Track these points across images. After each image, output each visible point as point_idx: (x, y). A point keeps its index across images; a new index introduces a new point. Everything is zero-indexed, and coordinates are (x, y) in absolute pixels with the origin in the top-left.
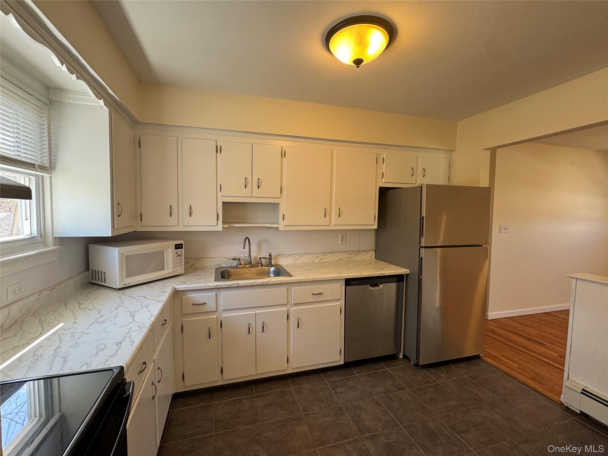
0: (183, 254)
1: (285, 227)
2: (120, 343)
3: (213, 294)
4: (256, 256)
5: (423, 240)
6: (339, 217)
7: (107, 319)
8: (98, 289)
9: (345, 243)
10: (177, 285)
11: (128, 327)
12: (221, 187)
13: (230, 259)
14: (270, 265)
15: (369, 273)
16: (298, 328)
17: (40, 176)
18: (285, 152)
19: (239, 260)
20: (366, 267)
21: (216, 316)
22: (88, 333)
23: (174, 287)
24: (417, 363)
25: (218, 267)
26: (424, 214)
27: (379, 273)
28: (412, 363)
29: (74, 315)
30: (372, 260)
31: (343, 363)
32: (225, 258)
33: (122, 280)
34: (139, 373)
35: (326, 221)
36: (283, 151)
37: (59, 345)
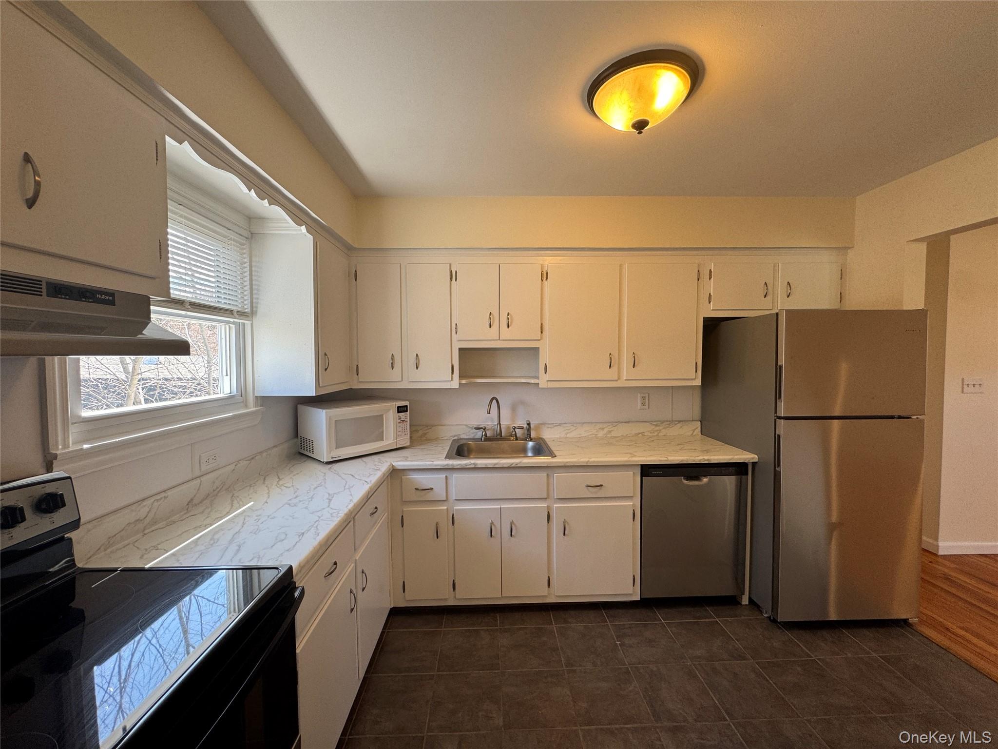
0: (408, 420)
1: (549, 383)
2: (303, 534)
3: (442, 476)
4: (509, 425)
5: (782, 405)
6: (634, 367)
7: (300, 501)
8: (305, 461)
9: (649, 408)
10: (397, 461)
11: (319, 514)
12: (456, 328)
13: (472, 428)
14: (528, 438)
15: (681, 458)
16: (564, 535)
17: (241, 324)
18: (547, 273)
19: (484, 429)
20: (679, 447)
21: (446, 508)
22: (274, 518)
23: (391, 464)
24: (773, 617)
25: (456, 438)
26: (782, 361)
27: (701, 458)
28: (766, 616)
29: (268, 493)
30: (695, 435)
31: (639, 599)
32: (466, 425)
33: (330, 450)
34: (327, 575)
35: (612, 373)
36: (545, 271)
37: (240, 530)
